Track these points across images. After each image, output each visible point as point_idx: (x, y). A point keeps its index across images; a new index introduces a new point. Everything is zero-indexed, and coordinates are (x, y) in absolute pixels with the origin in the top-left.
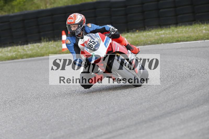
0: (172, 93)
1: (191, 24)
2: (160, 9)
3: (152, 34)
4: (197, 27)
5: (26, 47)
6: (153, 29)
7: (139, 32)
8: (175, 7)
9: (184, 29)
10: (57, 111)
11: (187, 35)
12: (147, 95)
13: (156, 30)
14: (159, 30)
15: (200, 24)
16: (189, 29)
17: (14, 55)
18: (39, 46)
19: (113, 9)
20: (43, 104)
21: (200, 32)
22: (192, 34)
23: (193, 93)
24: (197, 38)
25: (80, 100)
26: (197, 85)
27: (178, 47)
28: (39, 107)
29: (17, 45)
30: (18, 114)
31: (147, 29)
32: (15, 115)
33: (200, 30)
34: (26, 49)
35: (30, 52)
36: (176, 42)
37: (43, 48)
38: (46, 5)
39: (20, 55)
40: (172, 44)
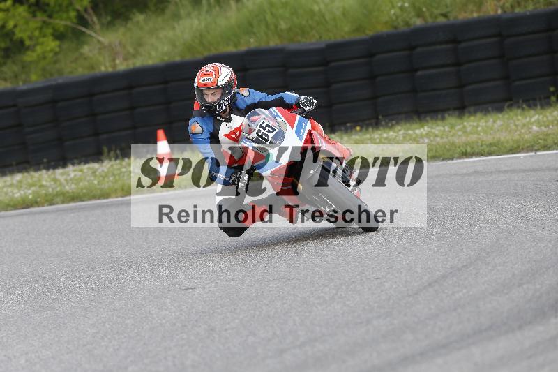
0: (450, 292)
1: (500, 110)
2: (417, 70)
3: (396, 136)
4: (516, 115)
5: (62, 174)
6: (398, 123)
7: (361, 130)
8: (458, 64)
9: (482, 123)
10: (145, 344)
11: (489, 139)
12: (383, 298)
13: (408, 125)
14: (415, 126)
15: (523, 109)
16: (494, 122)
17: (30, 194)
18: (97, 169)
19: (292, 71)
20: (107, 325)
21: (523, 131)
22: (503, 137)
23: (507, 294)
24: (515, 146)
25: (206, 312)
26: (516, 272)
27: (465, 171)
28: (96, 333)
29: (38, 170)
30: (41, 352)
31: (383, 123)
32: (33, 355)
33: (524, 125)
34: (62, 179)
35: (73, 186)
36: (459, 158)
37: (105, 176)
38: (114, 60)
39: (46, 195)
40: (450, 162)
